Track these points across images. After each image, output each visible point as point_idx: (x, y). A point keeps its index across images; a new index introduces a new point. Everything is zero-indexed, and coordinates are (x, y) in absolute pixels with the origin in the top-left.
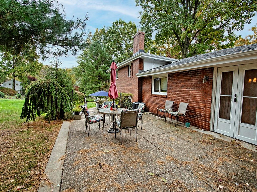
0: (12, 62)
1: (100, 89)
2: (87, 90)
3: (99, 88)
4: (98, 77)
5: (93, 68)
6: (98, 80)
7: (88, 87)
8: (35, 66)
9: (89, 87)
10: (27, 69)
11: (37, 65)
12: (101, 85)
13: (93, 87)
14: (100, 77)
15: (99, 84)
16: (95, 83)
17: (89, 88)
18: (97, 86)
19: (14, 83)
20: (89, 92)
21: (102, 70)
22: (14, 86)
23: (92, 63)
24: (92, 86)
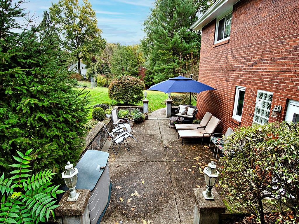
0: (75, 41)
1: (174, 71)
2: (156, 73)
3: (174, 69)
4: (173, 50)
5: (164, 35)
6: (171, 56)
7: (157, 68)
8: (97, 43)
9: (159, 68)
10: (90, 48)
11: (100, 42)
12: (176, 64)
13: (164, 69)
14: (175, 50)
15: (173, 63)
16: (168, 61)
17: (159, 70)
18: (170, 65)
19: (80, 66)
20: (159, 77)
21: (180, 38)
22: (80, 70)
23: (163, 26)
24: (163, 66)
